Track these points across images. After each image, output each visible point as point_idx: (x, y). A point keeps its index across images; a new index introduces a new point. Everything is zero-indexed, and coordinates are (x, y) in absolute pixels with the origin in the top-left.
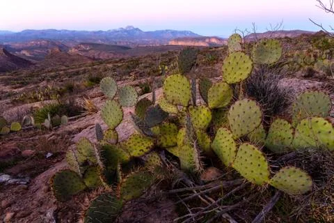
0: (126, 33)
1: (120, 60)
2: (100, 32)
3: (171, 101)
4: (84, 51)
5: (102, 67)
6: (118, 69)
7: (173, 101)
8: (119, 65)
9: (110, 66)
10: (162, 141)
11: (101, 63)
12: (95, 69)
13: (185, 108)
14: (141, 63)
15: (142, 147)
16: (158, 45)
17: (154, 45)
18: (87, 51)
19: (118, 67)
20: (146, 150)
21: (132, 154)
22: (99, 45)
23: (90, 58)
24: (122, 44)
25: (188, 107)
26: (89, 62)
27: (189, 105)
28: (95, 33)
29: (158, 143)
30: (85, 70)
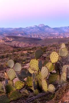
0: (38, 29)
1: (33, 48)
2: (20, 28)
3: (32, 69)
4: (9, 41)
5: (20, 53)
6: (30, 55)
7: (33, 69)
8: (32, 51)
9: (25, 52)
10: (28, 84)
11: (19, 50)
12: (15, 54)
13: (37, 72)
14: (48, 51)
15: (20, 86)
16: (62, 37)
17: (59, 37)
18: (11, 42)
19: (31, 53)
20: (22, 87)
21: (17, 88)
22: (19, 37)
23: (12, 46)
24: (35, 37)
25: (38, 71)
26: (12, 49)
27: (39, 71)
28: (17, 29)
29: (26, 85)
30: (8, 55)
